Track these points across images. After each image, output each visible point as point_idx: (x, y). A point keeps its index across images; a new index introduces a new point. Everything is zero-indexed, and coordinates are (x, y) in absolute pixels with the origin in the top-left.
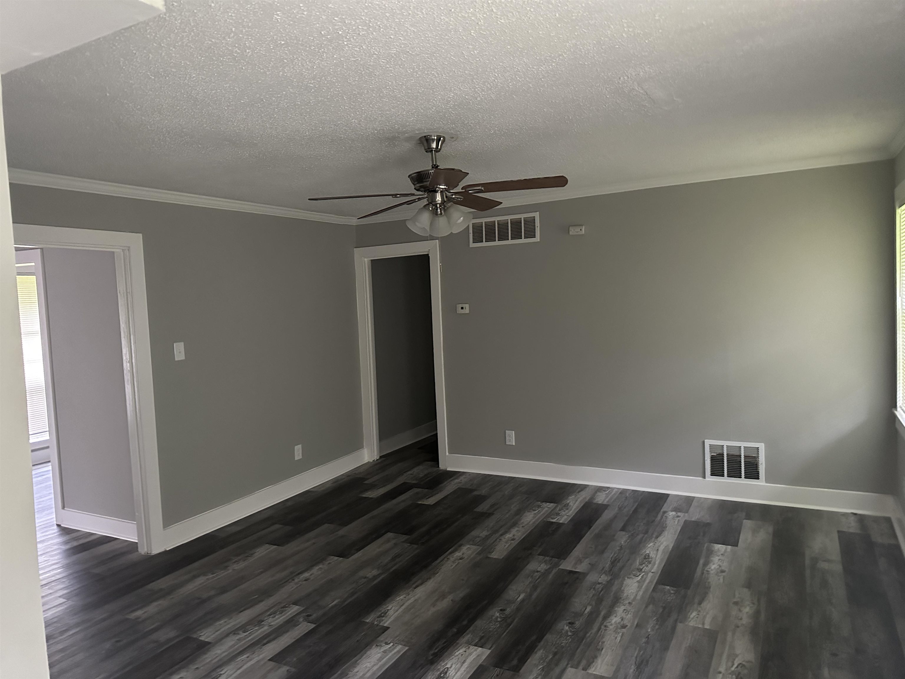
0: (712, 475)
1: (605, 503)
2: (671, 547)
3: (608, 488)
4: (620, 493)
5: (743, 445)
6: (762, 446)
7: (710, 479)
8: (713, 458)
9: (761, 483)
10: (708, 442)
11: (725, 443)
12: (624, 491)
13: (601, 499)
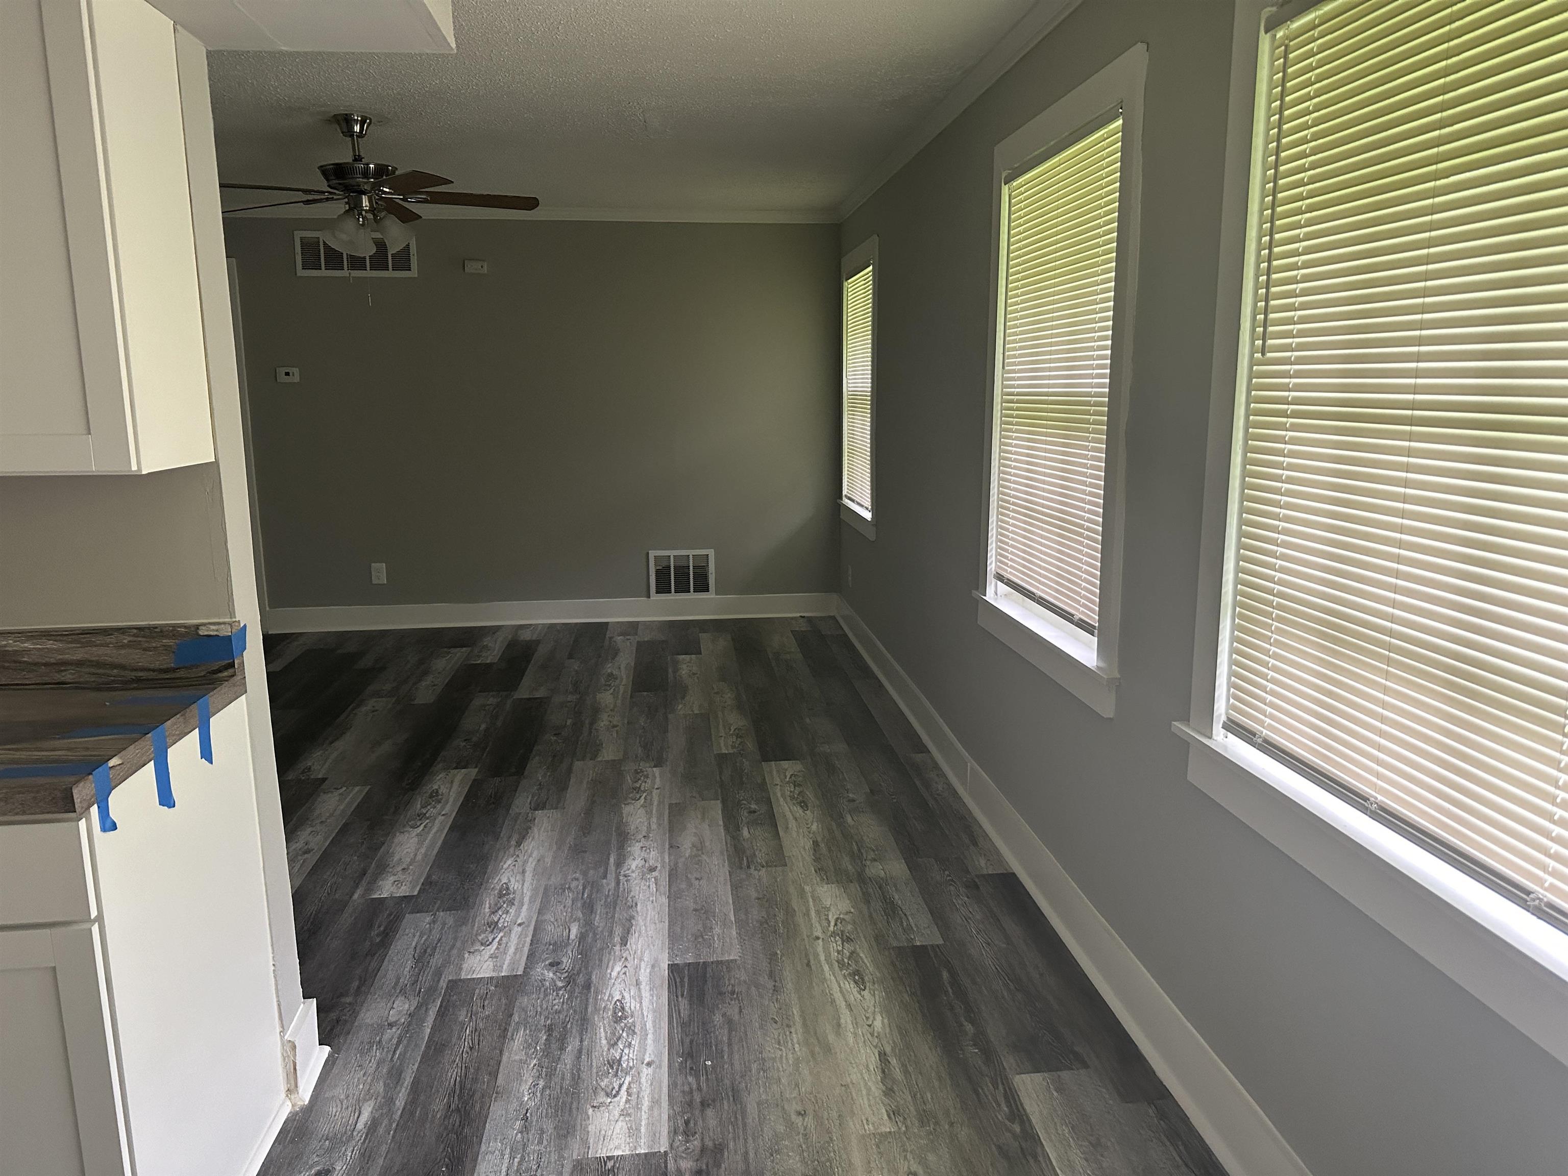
0: (657, 592)
1: (534, 638)
2: (633, 664)
3: (531, 625)
4: (548, 628)
5: (691, 553)
6: (711, 553)
7: (655, 597)
8: (658, 572)
9: (710, 595)
10: (652, 554)
11: (672, 553)
12: (552, 626)
13: (526, 636)
